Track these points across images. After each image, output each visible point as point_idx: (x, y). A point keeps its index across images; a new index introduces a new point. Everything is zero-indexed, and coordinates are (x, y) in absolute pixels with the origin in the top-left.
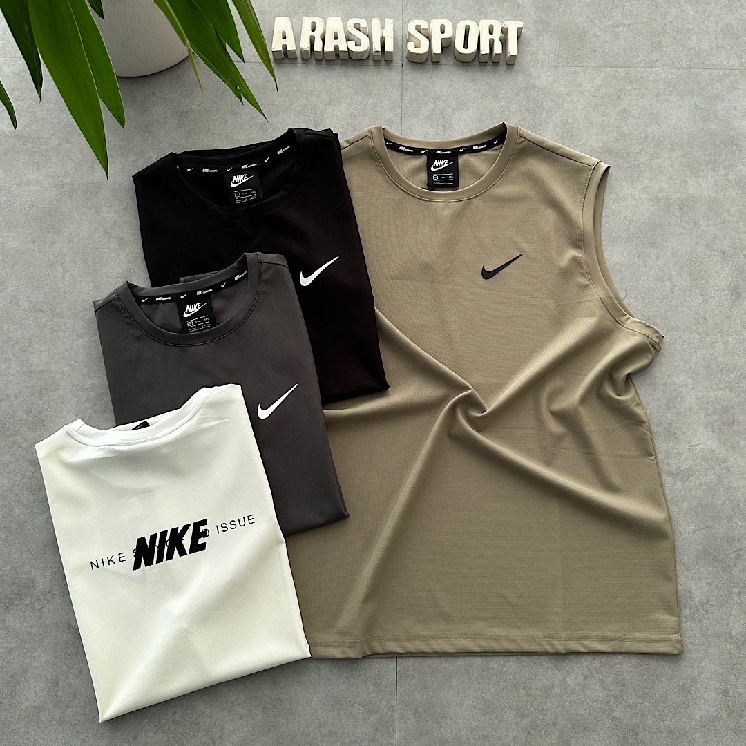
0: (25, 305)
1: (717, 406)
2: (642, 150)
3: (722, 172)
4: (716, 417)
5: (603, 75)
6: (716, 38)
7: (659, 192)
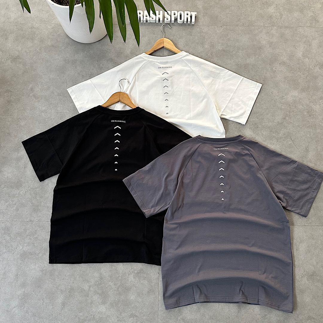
0: (56, 94)
1: (253, 123)
2: (234, 50)
3: (257, 56)
4: (253, 126)
5: (223, 28)
6: (257, 17)
7: (238, 62)
